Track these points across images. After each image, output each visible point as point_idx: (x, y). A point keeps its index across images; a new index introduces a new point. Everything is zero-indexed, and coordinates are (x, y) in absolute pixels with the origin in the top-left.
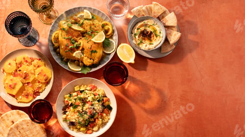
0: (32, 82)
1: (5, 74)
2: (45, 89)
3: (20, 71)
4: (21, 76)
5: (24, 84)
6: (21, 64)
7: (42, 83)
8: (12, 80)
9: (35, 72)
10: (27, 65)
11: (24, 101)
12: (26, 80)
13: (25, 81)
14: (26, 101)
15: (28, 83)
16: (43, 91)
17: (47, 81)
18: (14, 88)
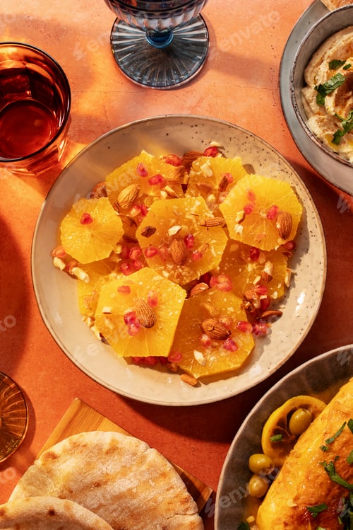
0: (221, 265)
1: (82, 275)
2: (292, 276)
3: (149, 232)
4: (167, 258)
5: (189, 288)
6: (137, 201)
7: (271, 256)
8: (126, 290)
9: (218, 214)
10: (170, 196)
11: (224, 368)
12: (193, 267)
13: (188, 275)
14: (232, 366)
15: (206, 278)
16: (287, 289)
17: (291, 238)
18: (151, 326)
